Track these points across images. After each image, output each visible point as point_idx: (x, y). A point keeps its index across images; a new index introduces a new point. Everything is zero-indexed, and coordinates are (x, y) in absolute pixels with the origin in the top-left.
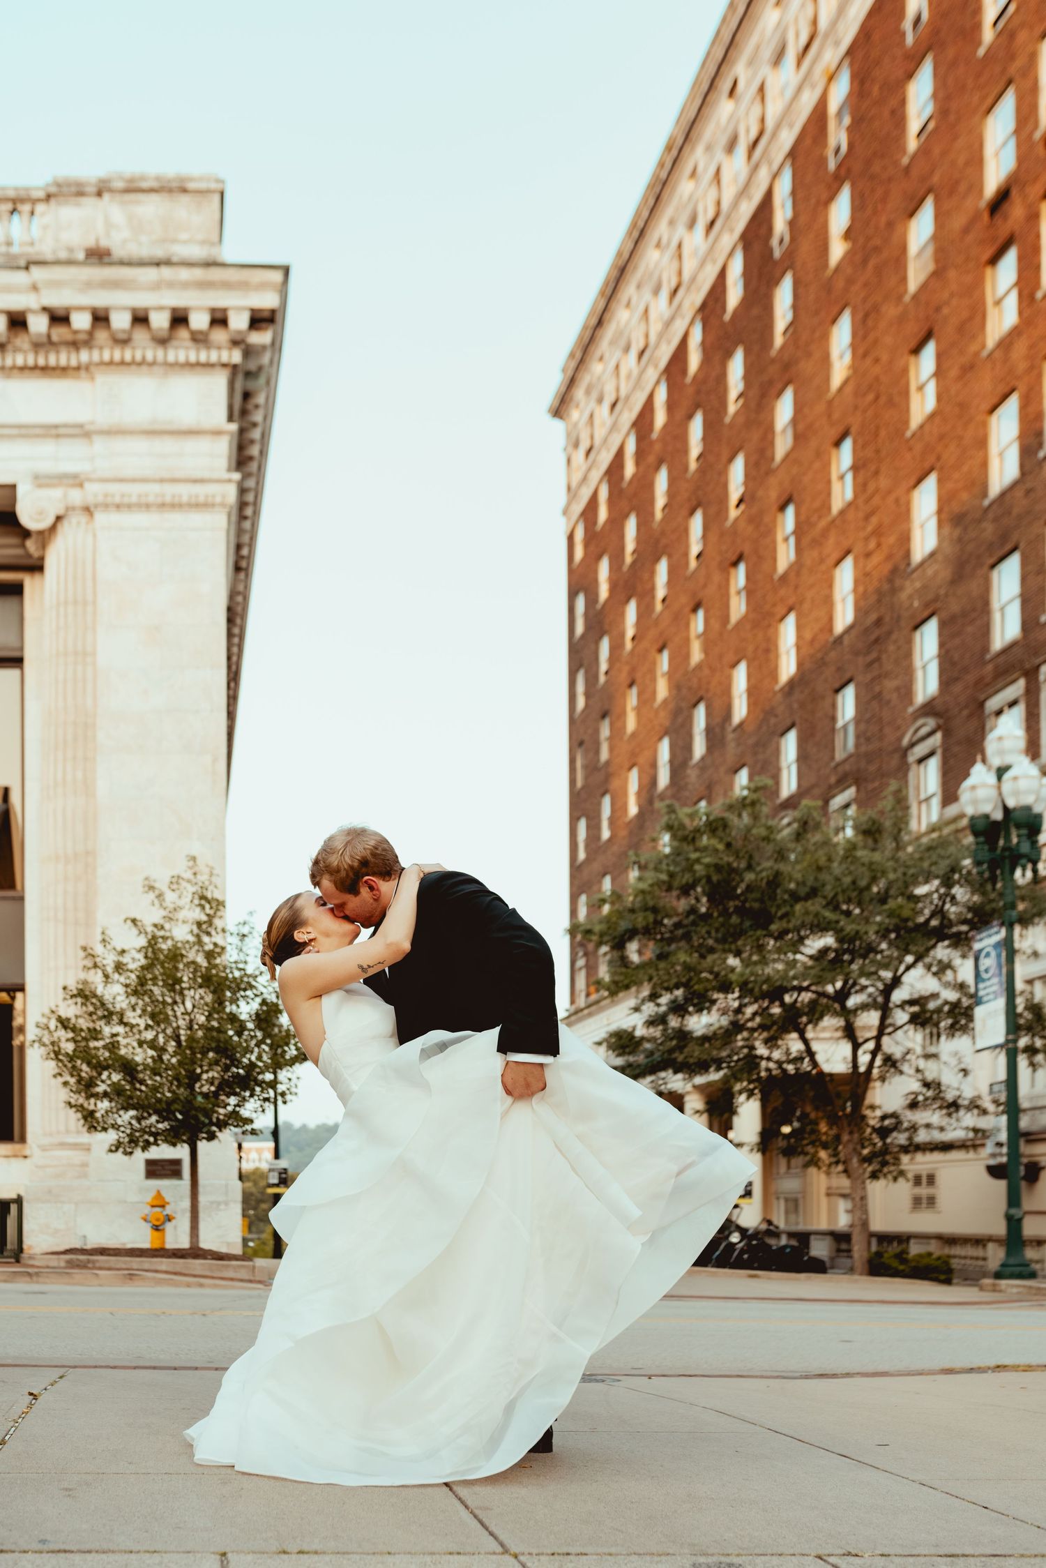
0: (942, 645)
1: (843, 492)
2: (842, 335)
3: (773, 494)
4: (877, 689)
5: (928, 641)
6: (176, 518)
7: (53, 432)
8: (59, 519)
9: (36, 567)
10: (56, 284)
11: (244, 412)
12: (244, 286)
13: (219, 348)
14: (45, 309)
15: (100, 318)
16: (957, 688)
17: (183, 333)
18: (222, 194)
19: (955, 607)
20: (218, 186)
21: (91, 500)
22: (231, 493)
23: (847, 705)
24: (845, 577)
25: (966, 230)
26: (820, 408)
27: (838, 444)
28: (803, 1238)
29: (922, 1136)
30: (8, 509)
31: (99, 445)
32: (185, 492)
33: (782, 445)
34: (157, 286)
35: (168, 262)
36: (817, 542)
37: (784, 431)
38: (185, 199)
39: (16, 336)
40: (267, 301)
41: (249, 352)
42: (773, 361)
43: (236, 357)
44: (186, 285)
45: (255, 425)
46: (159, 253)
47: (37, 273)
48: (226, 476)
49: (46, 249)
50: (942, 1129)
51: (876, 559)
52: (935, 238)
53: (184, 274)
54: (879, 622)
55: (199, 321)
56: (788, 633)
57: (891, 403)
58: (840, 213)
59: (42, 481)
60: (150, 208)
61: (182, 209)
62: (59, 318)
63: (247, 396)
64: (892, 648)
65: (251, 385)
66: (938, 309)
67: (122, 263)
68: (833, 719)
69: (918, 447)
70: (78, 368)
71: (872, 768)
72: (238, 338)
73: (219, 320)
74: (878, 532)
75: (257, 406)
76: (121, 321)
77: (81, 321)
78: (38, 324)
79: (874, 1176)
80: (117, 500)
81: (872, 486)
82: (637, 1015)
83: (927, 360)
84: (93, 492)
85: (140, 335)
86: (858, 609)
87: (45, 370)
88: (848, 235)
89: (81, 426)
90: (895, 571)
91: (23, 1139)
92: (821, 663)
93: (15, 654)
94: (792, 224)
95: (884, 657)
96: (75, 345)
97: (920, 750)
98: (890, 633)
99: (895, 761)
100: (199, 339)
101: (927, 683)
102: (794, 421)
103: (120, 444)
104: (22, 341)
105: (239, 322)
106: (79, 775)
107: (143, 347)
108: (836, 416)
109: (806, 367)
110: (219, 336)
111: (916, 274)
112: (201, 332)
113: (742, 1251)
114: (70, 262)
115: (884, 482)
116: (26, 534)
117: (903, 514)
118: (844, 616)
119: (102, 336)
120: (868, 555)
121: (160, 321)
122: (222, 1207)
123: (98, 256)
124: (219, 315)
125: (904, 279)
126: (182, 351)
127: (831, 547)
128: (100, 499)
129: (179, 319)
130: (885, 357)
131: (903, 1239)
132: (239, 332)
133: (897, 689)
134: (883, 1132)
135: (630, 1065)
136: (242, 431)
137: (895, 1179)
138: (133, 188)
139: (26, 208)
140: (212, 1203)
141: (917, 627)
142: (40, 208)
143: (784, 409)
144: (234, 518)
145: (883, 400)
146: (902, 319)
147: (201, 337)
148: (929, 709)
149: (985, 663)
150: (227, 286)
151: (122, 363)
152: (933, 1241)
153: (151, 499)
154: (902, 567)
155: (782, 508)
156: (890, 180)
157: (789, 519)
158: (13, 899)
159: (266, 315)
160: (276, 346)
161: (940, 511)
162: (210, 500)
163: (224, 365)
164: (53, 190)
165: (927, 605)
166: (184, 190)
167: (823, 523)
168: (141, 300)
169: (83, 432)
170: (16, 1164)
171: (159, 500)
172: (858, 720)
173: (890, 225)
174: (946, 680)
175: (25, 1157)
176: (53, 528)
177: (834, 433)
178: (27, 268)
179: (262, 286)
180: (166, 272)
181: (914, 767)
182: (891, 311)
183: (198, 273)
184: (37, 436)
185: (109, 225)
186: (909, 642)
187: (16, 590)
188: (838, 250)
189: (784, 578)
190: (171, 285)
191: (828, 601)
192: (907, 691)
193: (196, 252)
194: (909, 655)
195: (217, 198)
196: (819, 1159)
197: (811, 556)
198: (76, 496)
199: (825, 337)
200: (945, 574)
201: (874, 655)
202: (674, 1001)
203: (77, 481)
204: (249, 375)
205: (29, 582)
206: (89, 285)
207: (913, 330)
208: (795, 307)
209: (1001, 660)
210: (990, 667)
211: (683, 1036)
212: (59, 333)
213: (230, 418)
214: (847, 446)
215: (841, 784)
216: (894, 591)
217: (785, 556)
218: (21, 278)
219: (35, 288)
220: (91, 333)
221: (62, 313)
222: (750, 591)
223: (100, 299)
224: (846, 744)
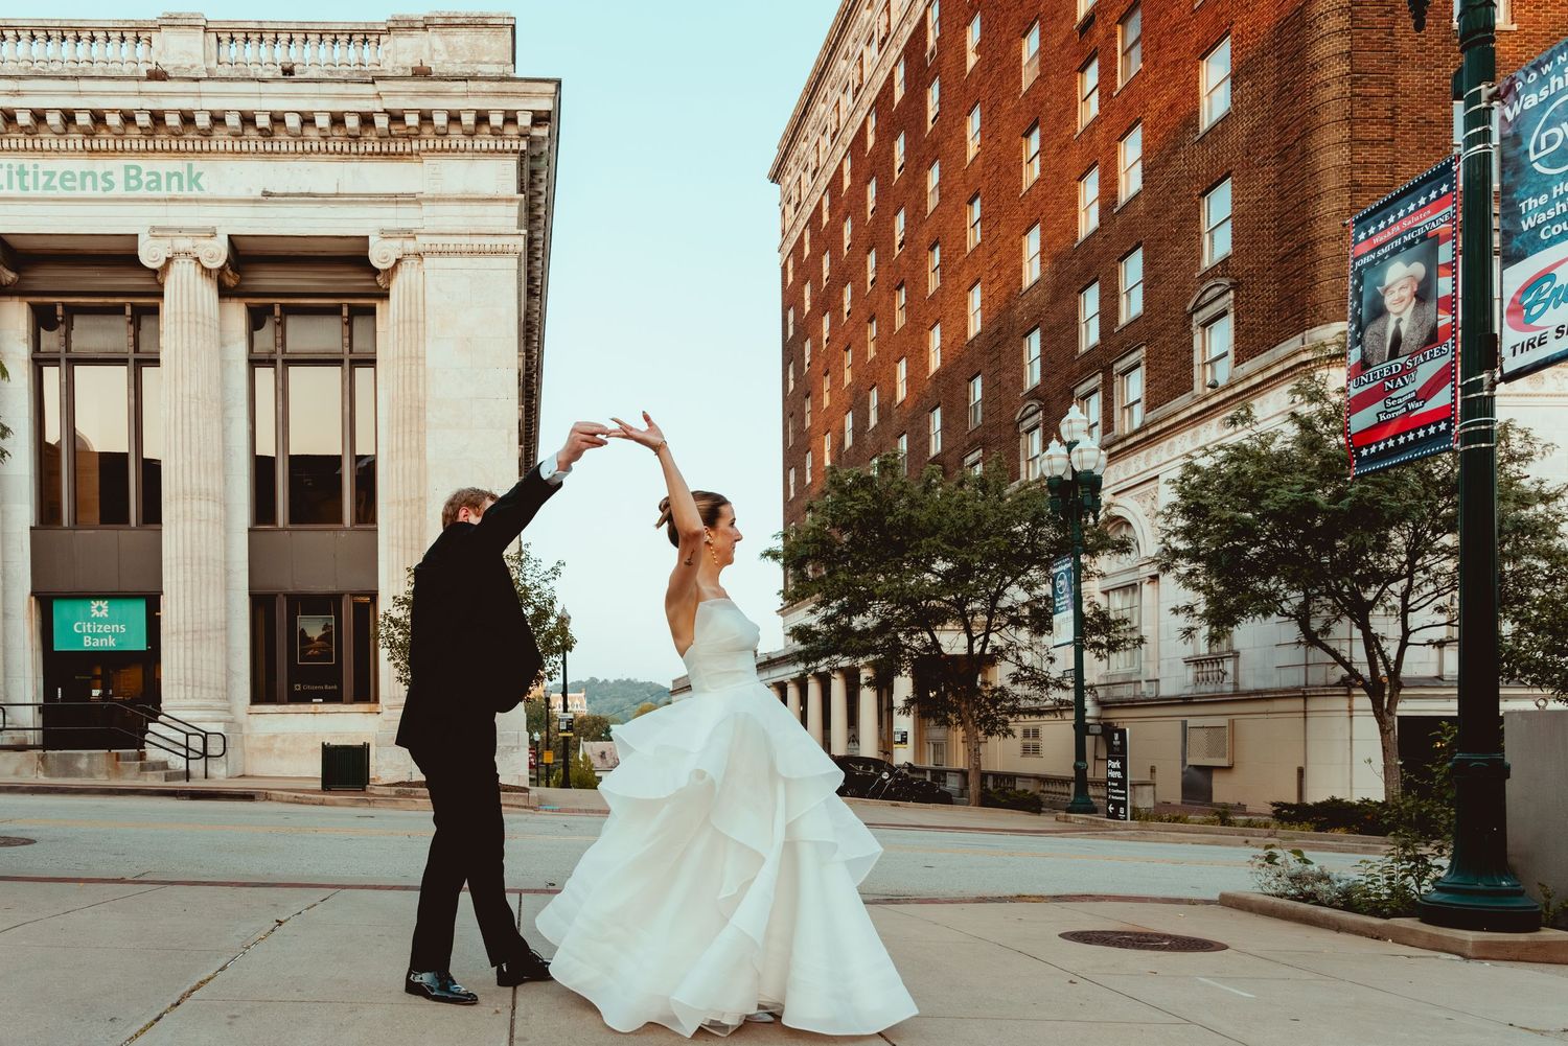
0: (1043, 348)
1: (974, 237)
2: (974, 123)
3: (925, 238)
4: (998, 379)
5: (1034, 345)
6: (481, 261)
7: (395, 199)
8: (398, 261)
9: (384, 296)
10: (394, 93)
11: (532, 185)
12: (527, 94)
13: (511, 140)
14: (385, 111)
15: (426, 118)
16: (1055, 379)
17: (486, 129)
18: (514, 26)
19: (1053, 321)
20: (512, 22)
21: (421, 249)
22: (520, 244)
23: (977, 389)
24: (976, 298)
25: (1063, 46)
26: (959, 176)
27: (971, 202)
28: (940, 774)
29: (1023, 704)
30: (363, 254)
31: (427, 208)
32: (488, 242)
33: (932, 202)
34: (466, 95)
35: (474, 78)
36: (955, 273)
37: (933, 191)
38: (486, 31)
39: (366, 131)
40: (545, 105)
41: (532, 142)
42: (925, 141)
43: (524, 145)
44: (486, 94)
45: (540, 193)
46: (468, 70)
47: (380, 86)
48: (517, 231)
49: (388, 68)
50: (1036, 700)
51: (997, 285)
52: (1040, 51)
53: (485, 86)
54: (998, 332)
55: (496, 120)
56: (935, 338)
57: (1009, 173)
58: (974, 34)
59: (386, 235)
60: (462, 38)
61: (484, 39)
62: (396, 117)
63: (533, 173)
64: (1008, 349)
65: (536, 165)
66: (1042, 104)
67: (441, 79)
68: (967, 400)
69: (1027, 205)
70: (411, 154)
71: (993, 436)
72: (524, 132)
73: (510, 118)
74: (999, 266)
75: (541, 181)
76: (440, 120)
77: (412, 120)
78: (382, 122)
79: (989, 733)
80: (440, 248)
81: (995, 233)
82: (814, 616)
83: (1034, 143)
84: (422, 243)
85: (454, 130)
86: (983, 321)
87: (388, 155)
88: (979, 49)
89: (413, 195)
90: (1010, 294)
91: (376, 701)
92: (960, 360)
93: (370, 357)
94: (938, 40)
95: (1003, 356)
96: (408, 137)
97: (1028, 424)
98: (1007, 339)
99: (1010, 431)
100: (497, 133)
101: (1033, 376)
102: (940, 185)
103: (440, 208)
104: (370, 134)
105: (525, 120)
106: (414, 443)
107: (456, 138)
108: (970, 181)
109: (949, 145)
110: (511, 130)
111: (1028, 78)
112: (498, 128)
113: (891, 786)
114: (403, 78)
115: (1003, 230)
116: (377, 272)
117: (1018, 253)
118: (975, 326)
119: (427, 130)
120: (992, 283)
121: (468, 120)
122: (515, 750)
123: (421, 73)
124: (510, 116)
125: (1019, 82)
126: (485, 141)
127: (965, 278)
128: (428, 247)
129: (482, 118)
130: (1004, 140)
131: (1012, 777)
132: (525, 128)
133: (1012, 380)
134: (994, 702)
135: (811, 650)
136: (531, 198)
137: (1005, 736)
138: (450, 24)
139: (374, 38)
140: (508, 747)
141: (1026, 335)
142: (383, 38)
143: (933, 177)
144: (524, 261)
145: (1003, 169)
146: (1016, 111)
147: (498, 131)
148: (1034, 394)
149: (1075, 361)
150: (515, 95)
151: (442, 150)
152: (1032, 780)
153: (464, 248)
154: (1016, 291)
155: (932, 249)
156: (1009, 9)
157: (936, 257)
158: (370, 530)
159: (544, 114)
160: (555, 137)
161: (1042, 252)
162: (505, 248)
163: (515, 152)
164: (392, 24)
165: (1033, 319)
166: (486, 25)
167: (960, 259)
168: (454, 104)
169: (413, 199)
170: (372, 718)
171: (470, 248)
172: (984, 401)
173: (1009, 42)
174: (1045, 374)
175: (378, 713)
176: (395, 268)
177: (968, 194)
178: (373, 83)
179: (542, 95)
180: (472, 85)
181: (1024, 436)
182: (1009, 105)
183: (495, 86)
184: (382, 202)
185: (433, 50)
186: (1021, 345)
187: (371, 312)
188: (972, 59)
189: (933, 297)
190: (475, 94)
191: (964, 316)
192: (1019, 381)
193: (494, 70)
194: (1021, 354)
195: (509, 30)
196: (949, 720)
197: (951, 282)
198: (410, 246)
199: (963, 124)
200: (1047, 297)
201: (996, 355)
202: (842, 605)
203: (410, 235)
204: (533, 158)
205: (380, 306)
206: (418, 94)
207: (1024, 119)
208: (940, 102)
209: (1086, 359)
210: (1078, 364)
211: (847, 631)
212: (396, 128)
213: (521, 190)
214: (977, 203)
215: (972, 448)
216: (1010, 308)
217: (934, 283)
218: (369, 89)
219: (379, 96)
220: (419, 129)
221: (399, 114)
222: (908, 308)
223: (425, 104)
224: (976, 418)
